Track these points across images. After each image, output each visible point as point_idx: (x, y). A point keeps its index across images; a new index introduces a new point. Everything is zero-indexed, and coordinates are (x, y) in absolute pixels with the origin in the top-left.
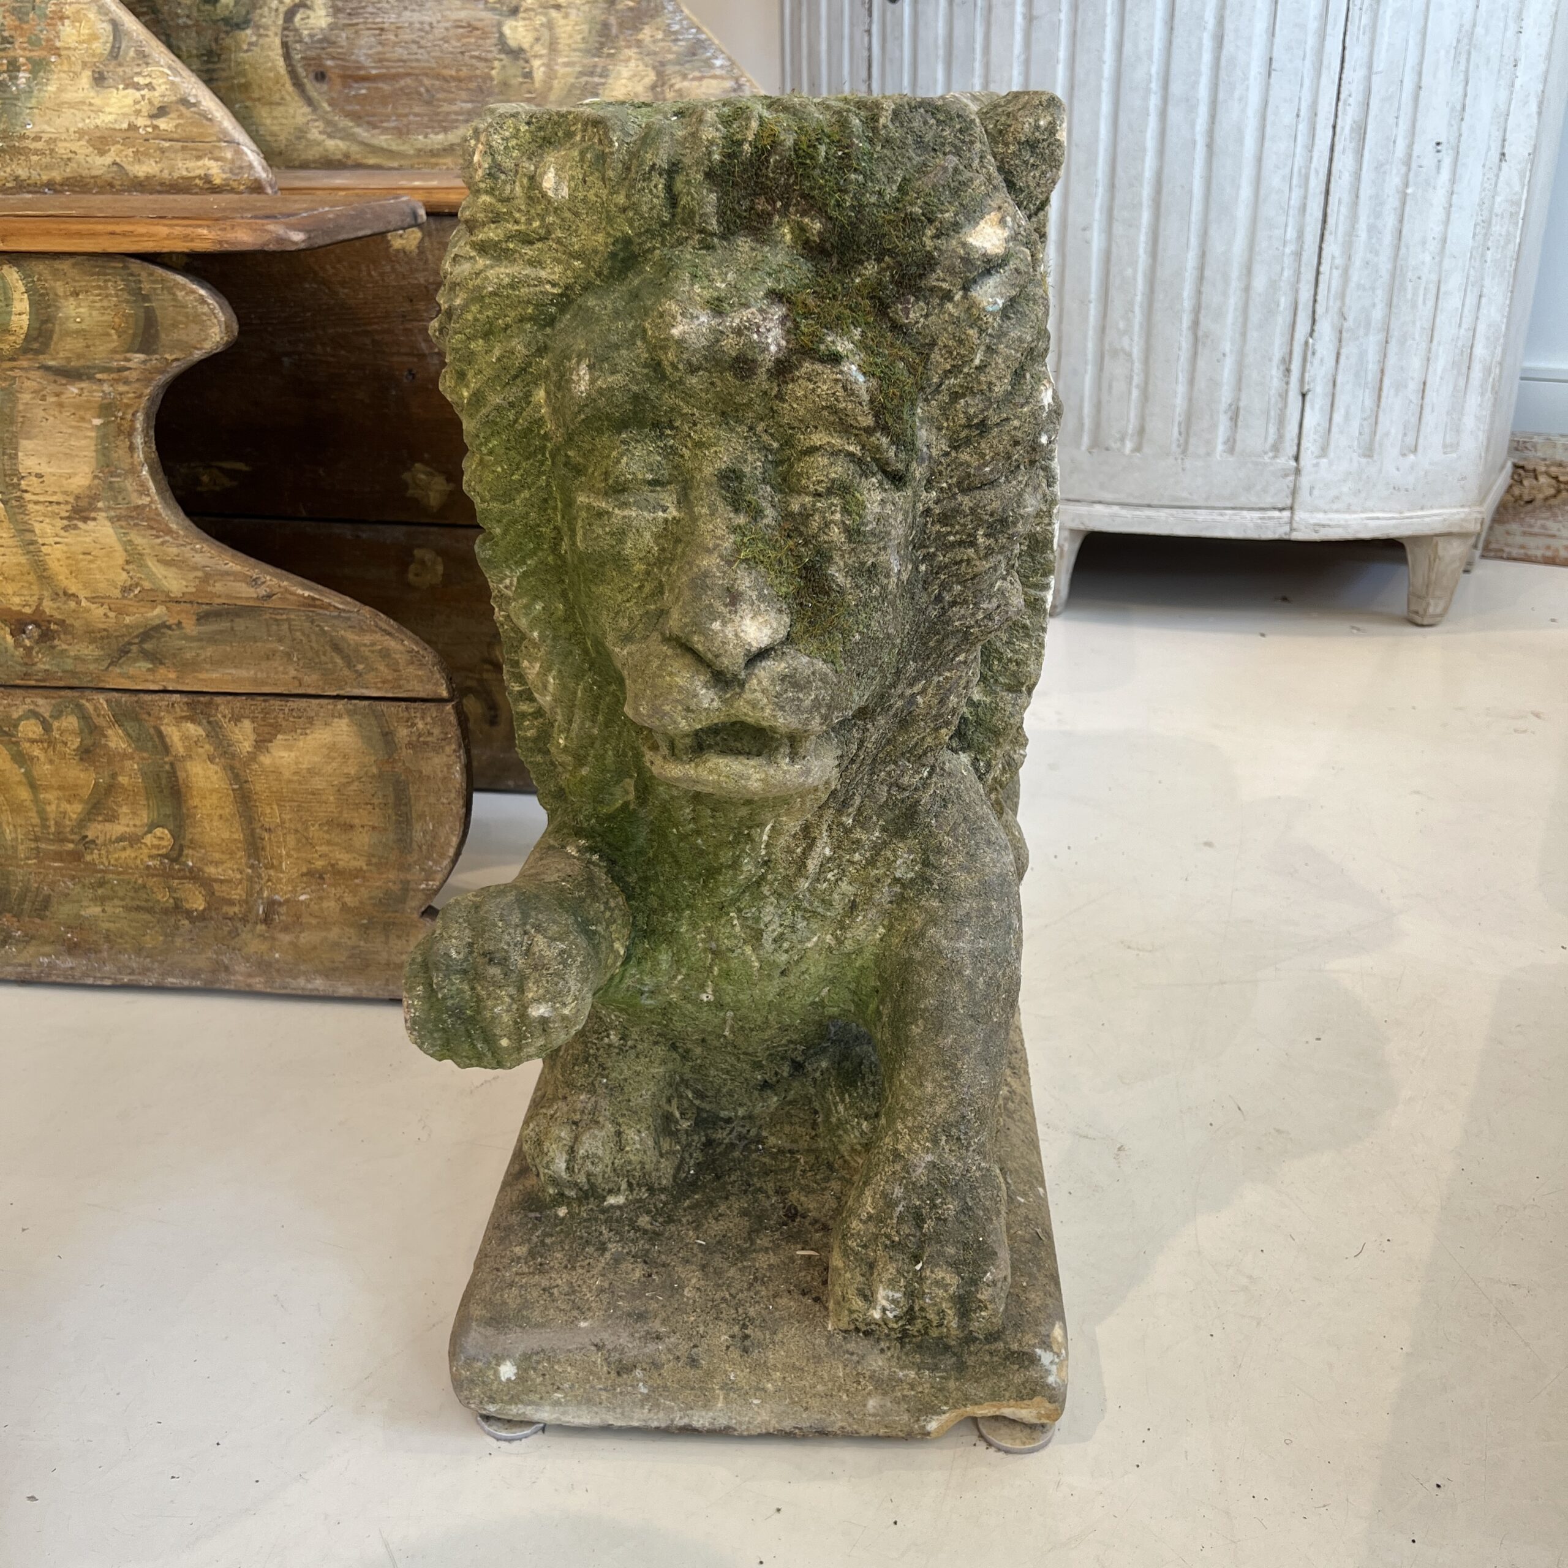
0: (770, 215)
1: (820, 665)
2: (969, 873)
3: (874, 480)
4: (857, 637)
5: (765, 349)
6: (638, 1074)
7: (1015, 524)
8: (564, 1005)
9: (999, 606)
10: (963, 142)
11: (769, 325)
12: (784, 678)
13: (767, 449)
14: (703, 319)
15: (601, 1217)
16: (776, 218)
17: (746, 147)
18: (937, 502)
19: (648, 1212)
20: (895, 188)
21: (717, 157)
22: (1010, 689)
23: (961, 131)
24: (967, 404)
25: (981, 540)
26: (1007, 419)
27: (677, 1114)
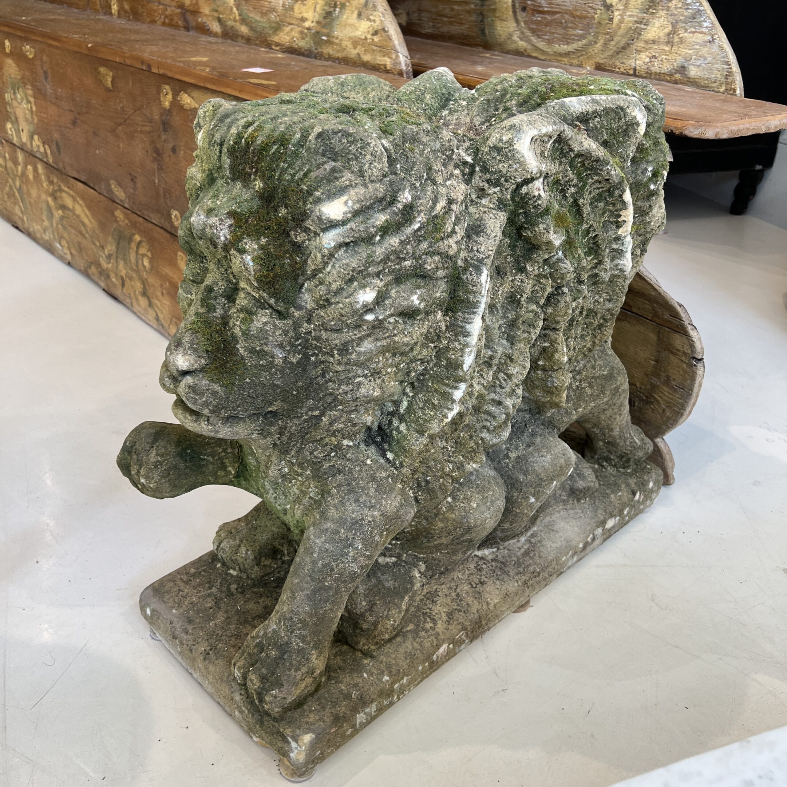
0: (250, 175)
1: (216, 387)
2: (337, 510)
3: (267, 311)
4: (248, 380)
5: (219, 238)
6: (266, 526)
7: (351, 354)
8: (150, 482)
9: (352, 390)
10: (361, 154)
11: (222, 227)
12: (190, 387)
13: (230, 281)
14: (202, 217)
15: (224, 576)
16: (253, 177)
17: (243, 140)
18: (314, 330)
19: (239, 584)
20: (302, 173)
21: (231, 143)
22: (418, 432)
23: (361, 148)
24: (320, 290)
25: (336, 356)
26: (338, 302)
27: (286, 552)
